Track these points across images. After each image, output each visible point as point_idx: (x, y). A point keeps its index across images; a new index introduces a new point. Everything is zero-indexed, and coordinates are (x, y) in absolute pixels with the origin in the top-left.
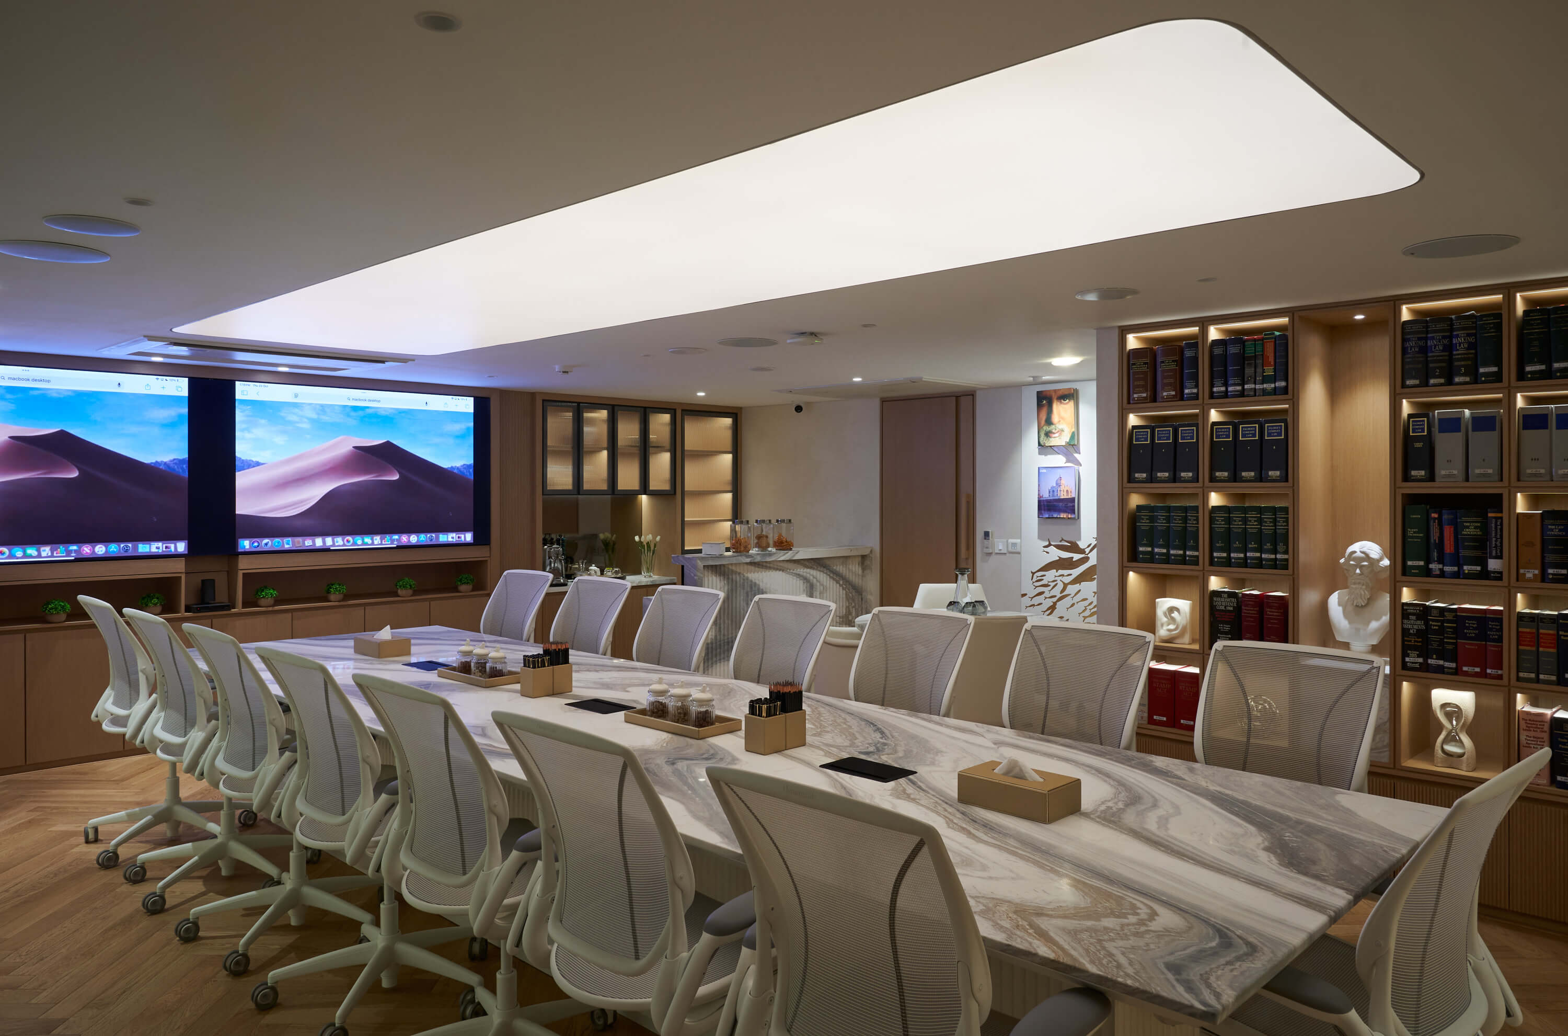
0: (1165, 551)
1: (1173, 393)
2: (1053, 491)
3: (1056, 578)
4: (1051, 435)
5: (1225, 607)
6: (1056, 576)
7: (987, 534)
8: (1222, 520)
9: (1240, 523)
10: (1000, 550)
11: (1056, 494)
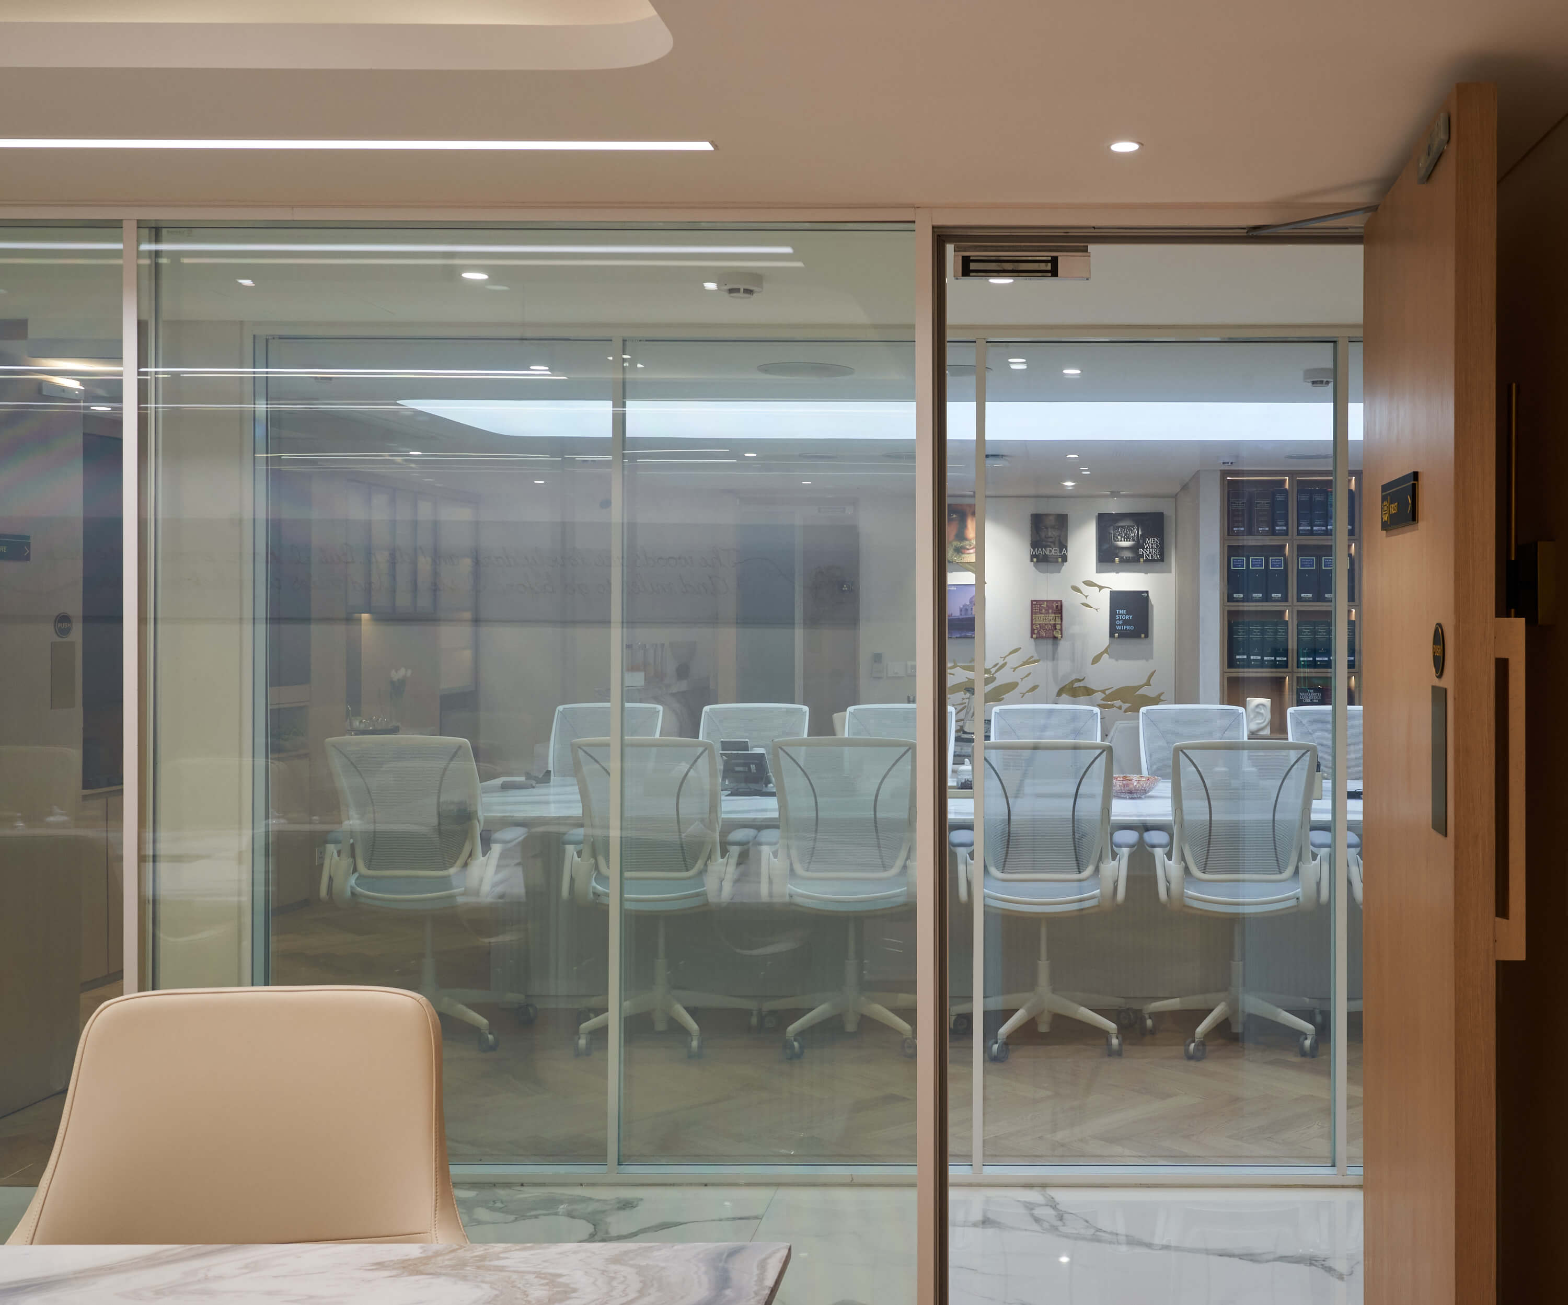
0: (1259, 658)
1: (1267, 529)
2: (967, 610)
3: (964, 701)
4: (963, 551)
5: (1311, 700)
6: (963, 699)
7: (878, 658)
8: (1309, 632)
9: (1324, 634)
10: (897, 673)
11: (969, 612)
